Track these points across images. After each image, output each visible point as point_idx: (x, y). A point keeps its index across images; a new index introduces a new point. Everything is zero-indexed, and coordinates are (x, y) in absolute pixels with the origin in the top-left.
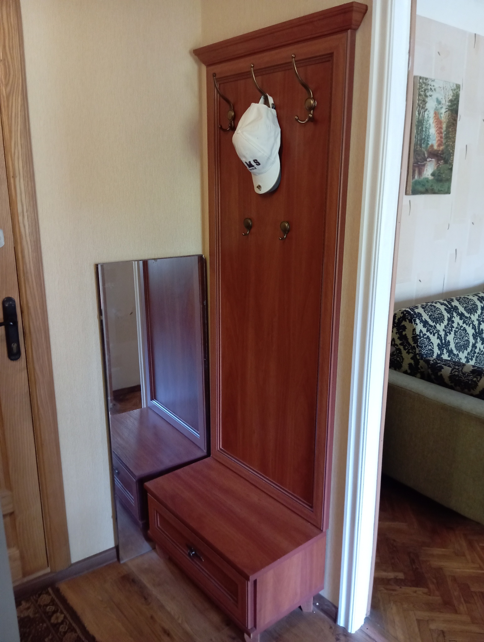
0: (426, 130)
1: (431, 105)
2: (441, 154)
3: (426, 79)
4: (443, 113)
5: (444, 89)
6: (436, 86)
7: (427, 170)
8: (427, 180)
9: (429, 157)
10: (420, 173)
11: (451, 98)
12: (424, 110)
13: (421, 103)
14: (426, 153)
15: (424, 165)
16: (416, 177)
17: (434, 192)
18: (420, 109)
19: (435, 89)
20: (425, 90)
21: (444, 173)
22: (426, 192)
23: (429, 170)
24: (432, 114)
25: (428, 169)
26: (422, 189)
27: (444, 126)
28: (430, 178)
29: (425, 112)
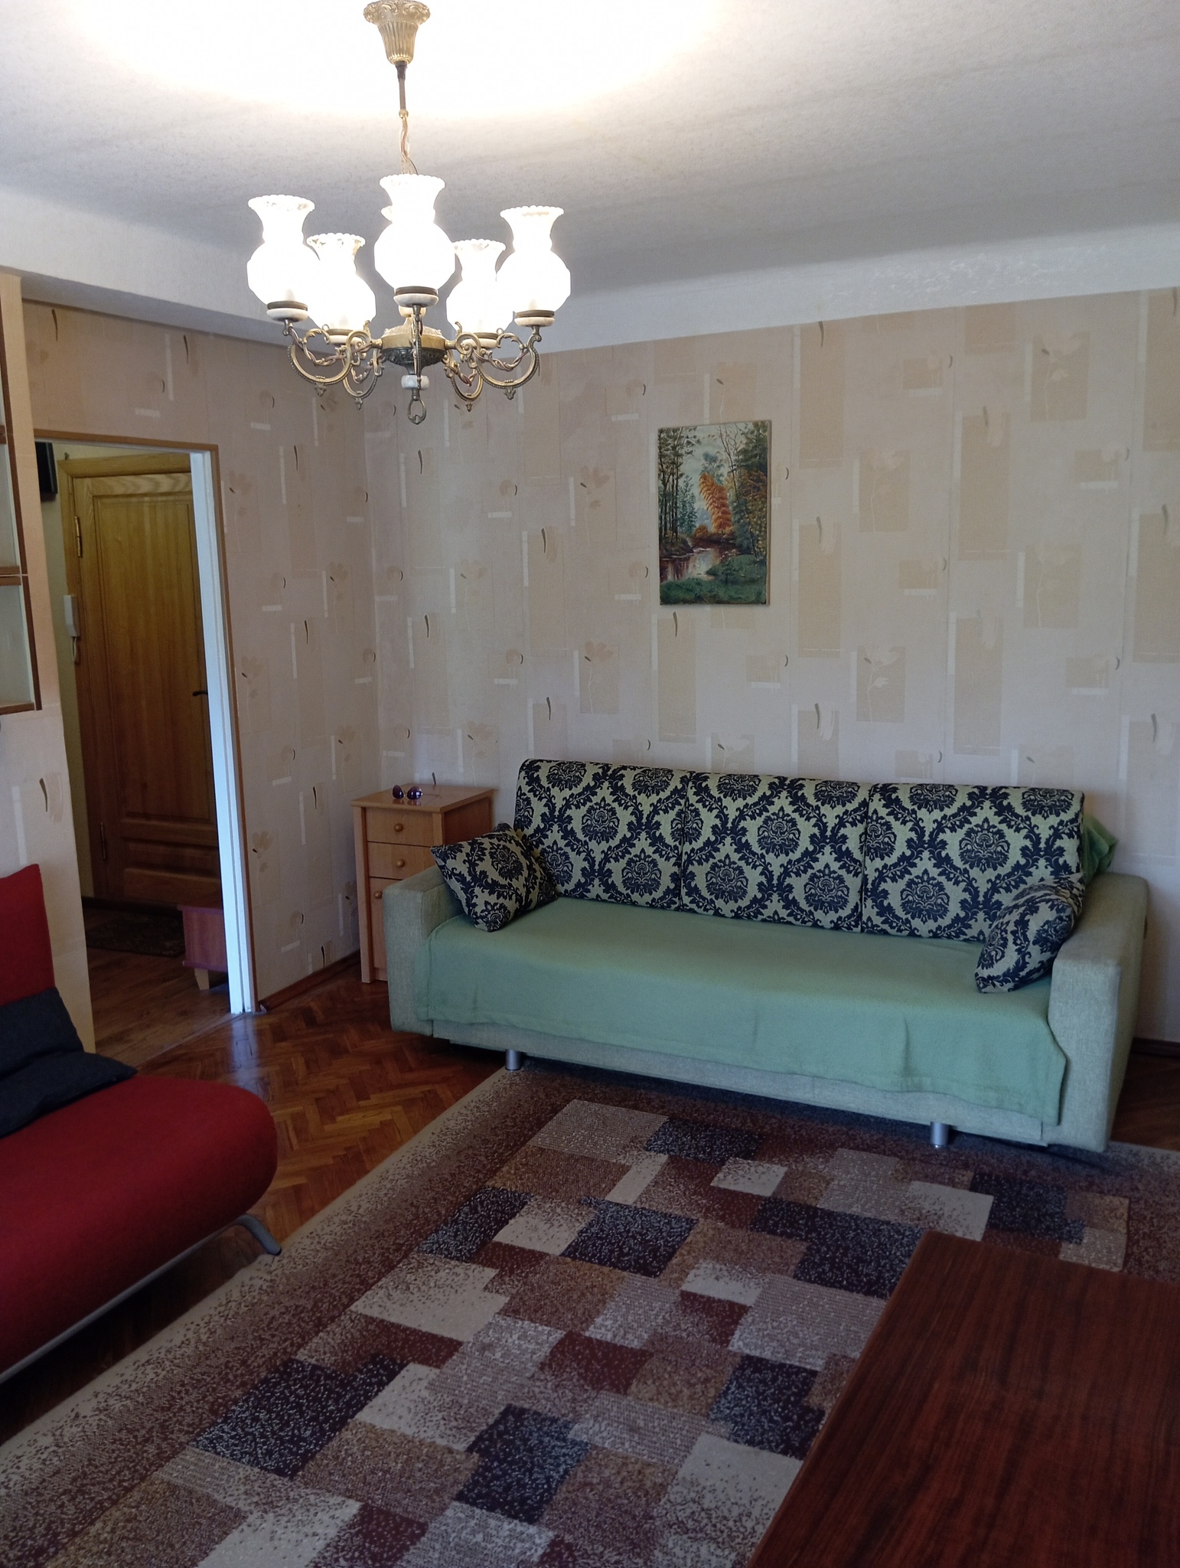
0: (684, 506)
1: (692, 467)
2: (727, 540)
3: (675, 431)
4: (726, 475)
5: (721, 436)
6: (700, 435)
7: (694, 566)
8: (699, 583)
9: (696, 546)
10: (678, 572)
11: (742, 447)
12: (675, 477)
13: (667, 467)
14: (688, 539)
15: (687, 559)
16: (670, 577)
17: (717, 601)
18: (667, 476)
19: (698, 442)
20: (674, 448)
21: (741, 569)
22: (698, 600)
23: (700, 566)
24: (696, 480)
25: (697, 565)
26: (690, 596)
27: (730, 495)
28: (705, 577)
29: (677, 479)
